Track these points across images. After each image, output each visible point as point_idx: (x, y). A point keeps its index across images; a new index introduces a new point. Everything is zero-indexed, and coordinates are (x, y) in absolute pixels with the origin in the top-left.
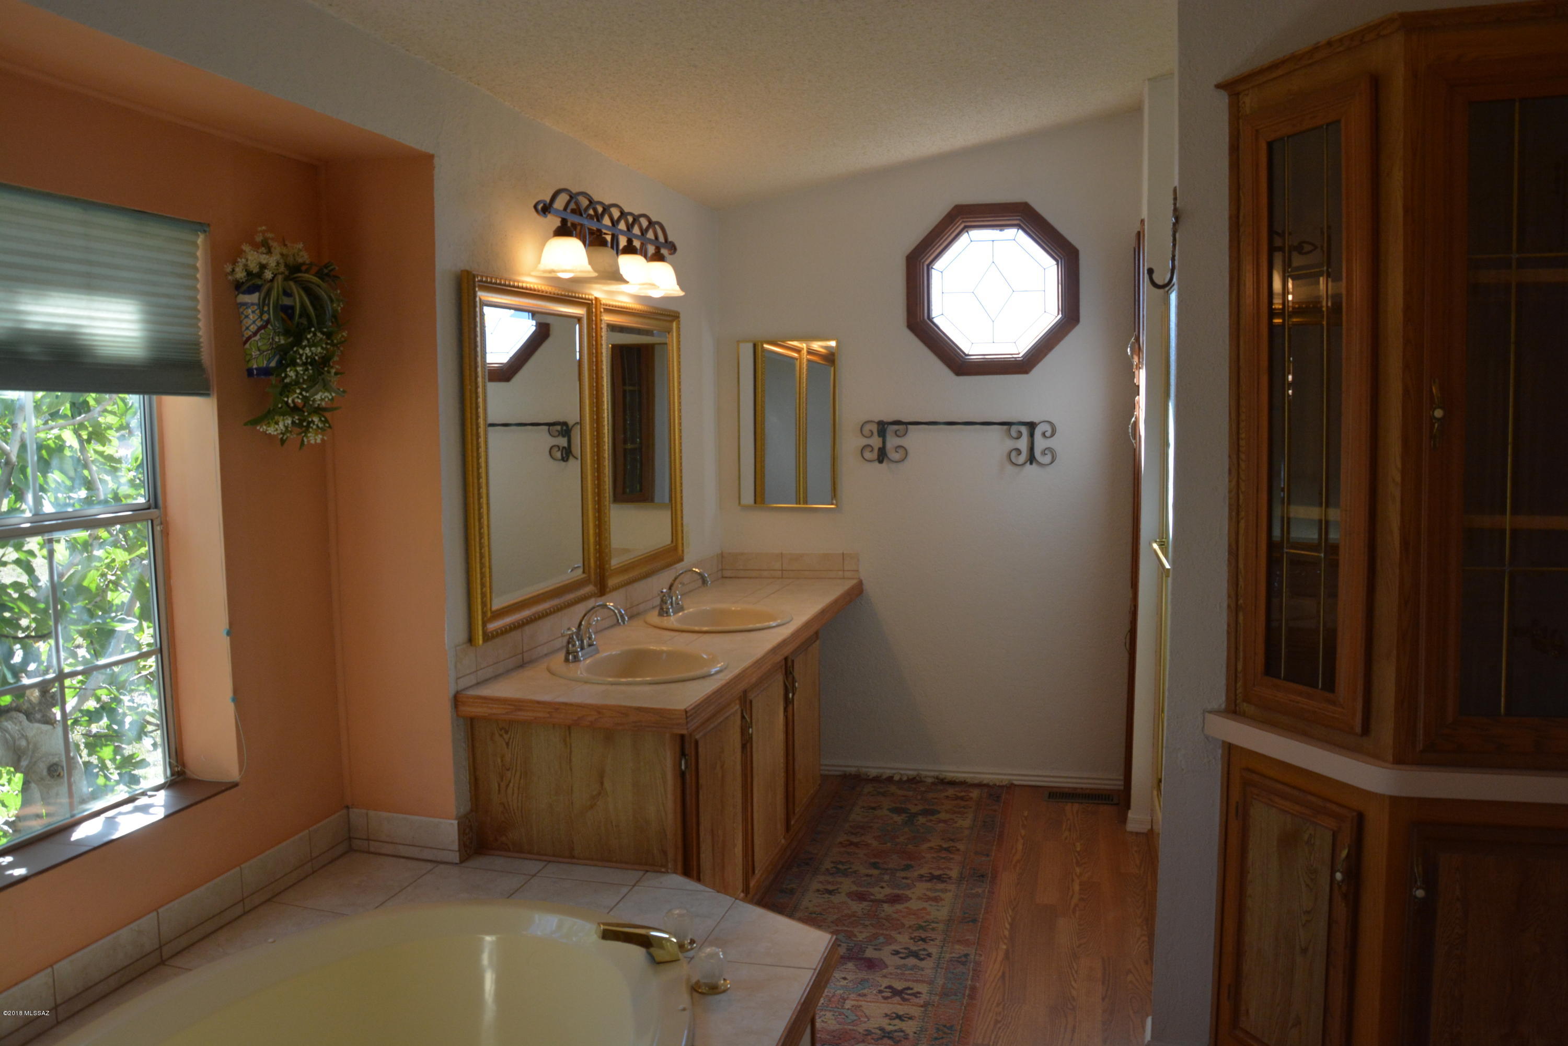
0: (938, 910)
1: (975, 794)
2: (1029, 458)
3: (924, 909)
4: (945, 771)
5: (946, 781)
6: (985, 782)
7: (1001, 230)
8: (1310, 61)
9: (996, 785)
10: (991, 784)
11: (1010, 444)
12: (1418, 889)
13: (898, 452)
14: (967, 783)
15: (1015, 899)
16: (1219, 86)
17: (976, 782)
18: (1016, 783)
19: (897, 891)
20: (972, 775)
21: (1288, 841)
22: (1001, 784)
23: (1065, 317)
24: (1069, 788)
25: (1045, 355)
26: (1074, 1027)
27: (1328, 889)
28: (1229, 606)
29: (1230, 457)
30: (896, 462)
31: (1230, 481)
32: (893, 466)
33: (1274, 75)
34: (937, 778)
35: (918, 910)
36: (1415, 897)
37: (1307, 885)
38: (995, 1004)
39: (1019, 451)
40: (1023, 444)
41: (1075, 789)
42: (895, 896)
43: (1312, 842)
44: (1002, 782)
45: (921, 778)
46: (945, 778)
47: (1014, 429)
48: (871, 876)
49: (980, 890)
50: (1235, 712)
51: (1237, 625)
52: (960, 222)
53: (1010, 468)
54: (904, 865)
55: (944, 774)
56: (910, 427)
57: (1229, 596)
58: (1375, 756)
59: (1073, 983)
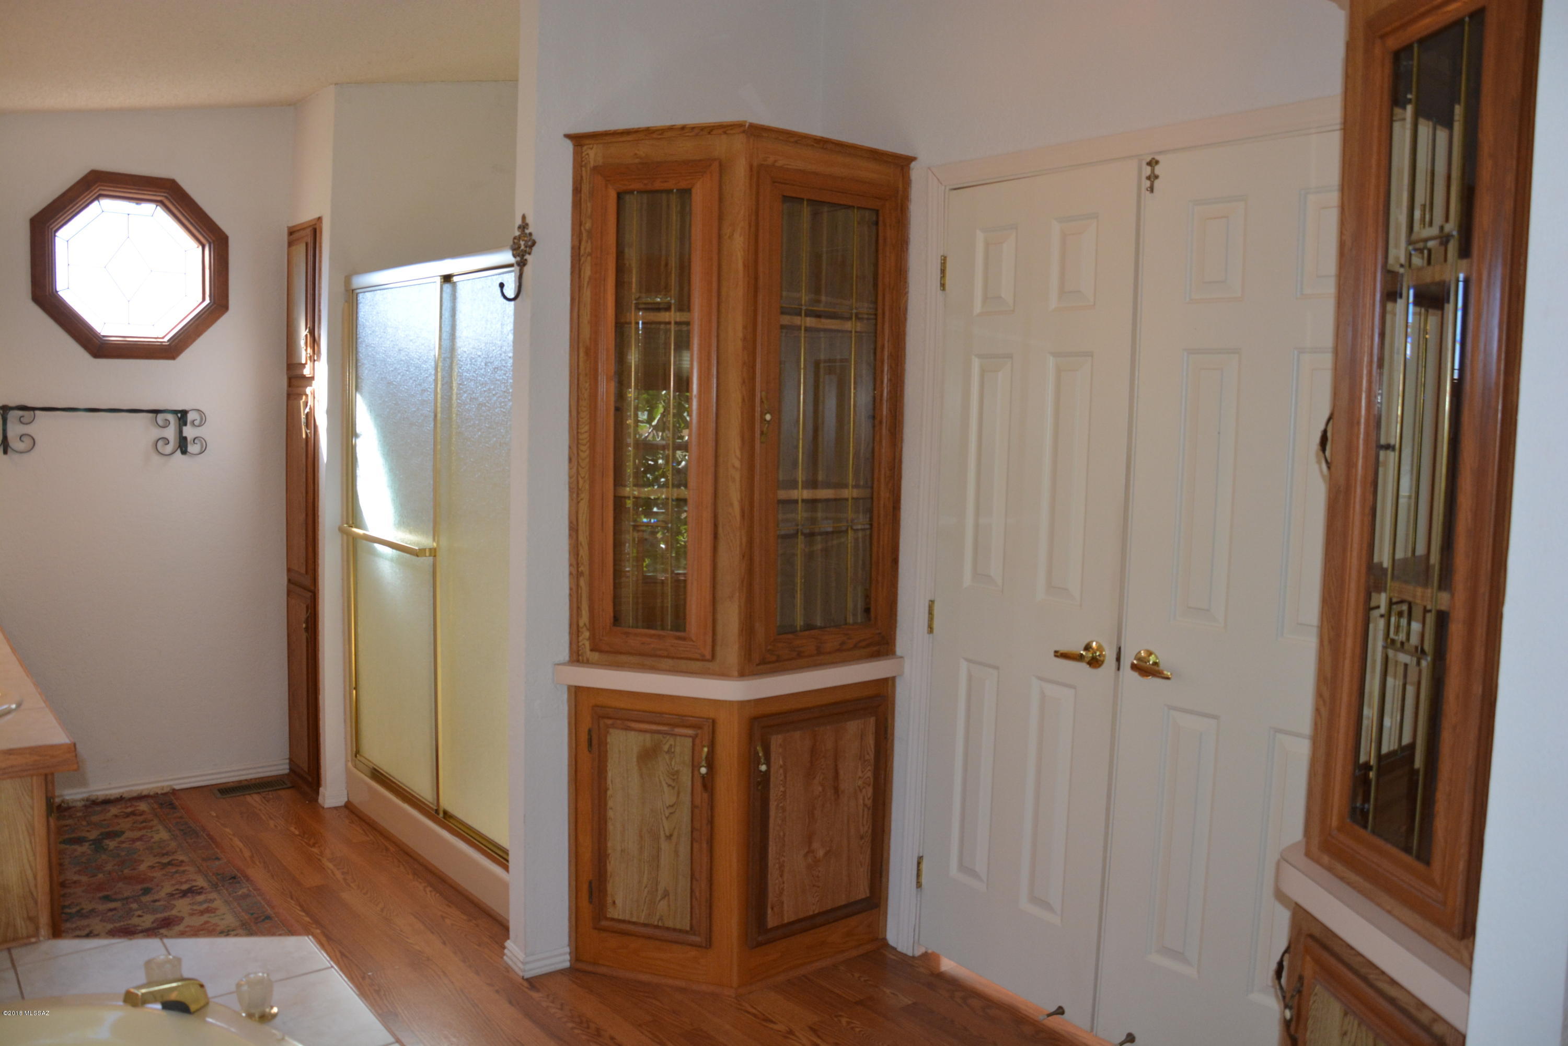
0: (223, 919)
1: (143, 806)
2: (178, 445)
3: (206, 922)
4: (96, 791)
5: (98, 801)
6: (145, 793)
7: (137, 204)
8: (660, 137)
9: (157, 794)
10: (152, 793)
11: (156, 433)
12: (762, 765)
13: (22, 441)
14: (124, 798)
15: (283, 889)
16: (568, 136)
17: (135, 795)
18: (177, 787)
19: (160, 916)
20: (127, 789)
21: (647, 756)
22: (163, 792)
23: (214, 303)
24: (233, 782)
25: (194, 340)
26: (443, 972)
27: (690, 783)
28: (571, 574)
29: (570, 447)
30: (21, 452)
31: (570, 469)
32: (16, 457)
33: (621, 139)
34: (88, 800)
35: (202, 925)
36: (761, 771)
37: (669, 785)
38: (360, 979)
39: (167, 441)
40: (171, 433)
41: (240, 781)
42: (163, 920)
43: (673, 750)
44: (163, 789)
45: (68, 803)
46: (97, 799)
47: (160, 417)
48: (115, 909)
49: (245, 890)
50: (578, 661)
51: (578, 588)
52: (98, 189)
53: (156, 458)
54: (141, 890)
55: (94, 794)
56: (37, 412)
57: (571, 565)
58: (723, 674)
59: (408, 940)
